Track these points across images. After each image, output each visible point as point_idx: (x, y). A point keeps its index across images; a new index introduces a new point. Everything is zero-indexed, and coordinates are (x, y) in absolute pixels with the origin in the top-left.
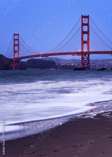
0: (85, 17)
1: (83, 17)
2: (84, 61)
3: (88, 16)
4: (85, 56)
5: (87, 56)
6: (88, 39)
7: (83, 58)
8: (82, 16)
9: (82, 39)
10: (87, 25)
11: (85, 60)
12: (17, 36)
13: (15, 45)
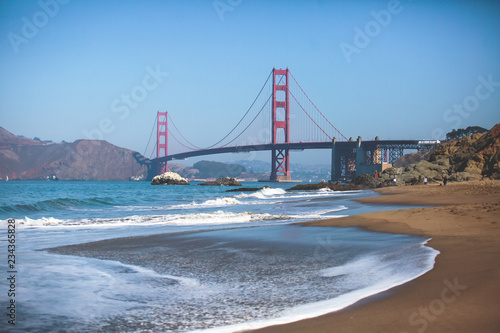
0: (281, 72)
2: (277, 165)
3: (287, 70)
4: (280, 153)
5: (284, 152)
6: (287, 119)
7: (274, 158)
8: (274, 70)
9: (274, 118)
10: (285, 88)
11: (280, 161)
12: (163, 117)
13: (159, 134)
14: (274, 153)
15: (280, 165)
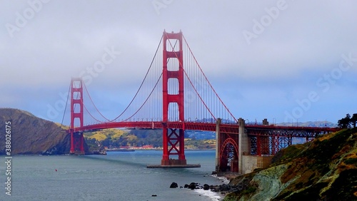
0: (172, 36)
1: (167, 36)
3: (181, 34)
4: (174, 132)
5: (178, 132)
6: (181, 91)
8: (164, 33)
9: (165, 91)
10: (178, 55)
13: (74, 102)
14: (165, 133)
15: (174, 146)
